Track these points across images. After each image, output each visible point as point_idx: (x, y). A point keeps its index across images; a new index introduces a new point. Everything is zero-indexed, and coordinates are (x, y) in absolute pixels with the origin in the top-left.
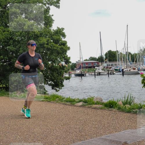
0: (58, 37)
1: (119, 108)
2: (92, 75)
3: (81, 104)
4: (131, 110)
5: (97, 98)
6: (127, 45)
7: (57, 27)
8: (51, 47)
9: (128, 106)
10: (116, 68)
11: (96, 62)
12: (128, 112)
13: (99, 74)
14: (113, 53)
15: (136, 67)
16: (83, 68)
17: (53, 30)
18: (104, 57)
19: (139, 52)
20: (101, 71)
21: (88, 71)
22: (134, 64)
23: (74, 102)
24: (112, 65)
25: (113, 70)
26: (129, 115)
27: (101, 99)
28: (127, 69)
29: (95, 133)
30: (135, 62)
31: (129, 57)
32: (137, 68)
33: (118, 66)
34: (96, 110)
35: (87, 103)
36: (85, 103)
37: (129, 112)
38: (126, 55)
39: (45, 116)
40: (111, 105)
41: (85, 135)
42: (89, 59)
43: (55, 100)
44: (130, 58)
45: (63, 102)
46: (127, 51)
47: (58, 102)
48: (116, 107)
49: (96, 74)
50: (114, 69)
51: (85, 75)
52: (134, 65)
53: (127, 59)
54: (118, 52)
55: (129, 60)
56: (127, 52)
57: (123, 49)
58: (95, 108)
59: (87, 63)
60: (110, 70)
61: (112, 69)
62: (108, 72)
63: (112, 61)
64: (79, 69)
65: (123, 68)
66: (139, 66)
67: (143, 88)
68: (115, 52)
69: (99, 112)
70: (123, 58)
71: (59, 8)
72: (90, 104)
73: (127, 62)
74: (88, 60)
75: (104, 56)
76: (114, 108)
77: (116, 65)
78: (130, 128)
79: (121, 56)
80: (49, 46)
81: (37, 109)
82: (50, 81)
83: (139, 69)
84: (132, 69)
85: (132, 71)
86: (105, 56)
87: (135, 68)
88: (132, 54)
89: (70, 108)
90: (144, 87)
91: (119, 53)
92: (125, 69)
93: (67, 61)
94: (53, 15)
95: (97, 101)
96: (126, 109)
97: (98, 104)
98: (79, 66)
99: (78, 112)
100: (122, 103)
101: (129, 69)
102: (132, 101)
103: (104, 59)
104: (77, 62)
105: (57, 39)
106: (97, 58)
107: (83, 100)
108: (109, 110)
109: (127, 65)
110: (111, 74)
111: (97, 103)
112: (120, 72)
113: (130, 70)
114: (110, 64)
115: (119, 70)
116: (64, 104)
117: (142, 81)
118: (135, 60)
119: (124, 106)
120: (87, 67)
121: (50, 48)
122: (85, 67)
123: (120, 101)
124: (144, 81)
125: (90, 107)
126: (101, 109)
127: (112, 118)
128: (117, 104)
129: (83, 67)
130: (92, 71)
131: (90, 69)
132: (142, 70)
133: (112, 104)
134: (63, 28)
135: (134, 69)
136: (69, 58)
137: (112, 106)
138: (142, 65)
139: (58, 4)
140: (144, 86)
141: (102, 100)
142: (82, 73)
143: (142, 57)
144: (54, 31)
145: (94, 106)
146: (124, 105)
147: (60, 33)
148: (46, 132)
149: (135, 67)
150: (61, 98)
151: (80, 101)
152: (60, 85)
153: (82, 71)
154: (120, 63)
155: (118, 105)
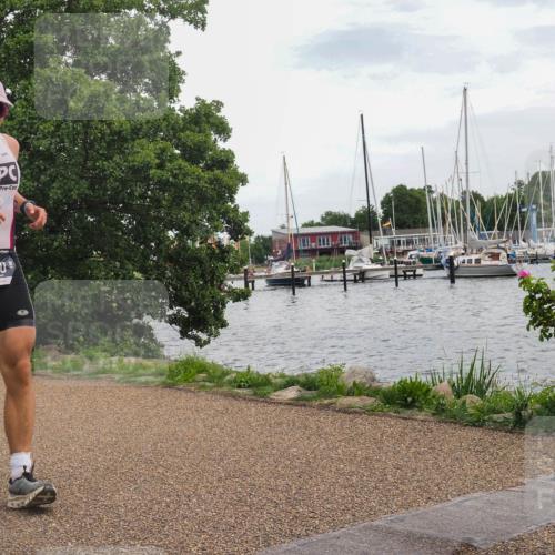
0: (200, 137)
1: (440, 410)
2: (332, 281)
3: (292, 393)
4: (486, 418)
5: (353, 372)
6: (467, 164)
7: (198, 99)
8: (175, 176)
9: (472, 400)
10: (425, 254)
11: (350, 233)
12: (474, 426)
13: (362, 277)
14: (411, 196)
15: (503, 249)
16: (297, 256)
17: (180, 110)
18: (380, 212)
19: (512, 192)
20: (367, 265)
21: (317, 268)
22: (494, 238)
23: (268, 389)
24: (409, 242)
25: (414, 263)
26: (476, 433)
27: (369, 375)
28: (466, 258)
29: (350, 506)
30: (495, 231)
31: (473, 212)
32: (504, 254)
33: (432, 245)
34: (351, 416)
35: (319, 389)
36: (309, 389)
37: (477, 423)
38: (464, 201)
39: (155, 444)
40: (407, 398)
41: (311, 515)
42: (323, 219)
43: (194, 381)
44: (478, 213)
45: (225, 389)
46: (464, 188)
47: (204, 387)
48: (428, 403)
49: (350, 276)
50: (418, 256)
51: (306, 282)
52: (492, 240)
53: (465, 219)
54: (431, 192)
55: (472, 221)
56: (464, 193)
57: (451, 179)
58: (346, 411)
59: (313, 236)
60: (402, 263)
61: (411, 257)
62: (396, 268)
63: (409, 227)
64: (283, 259)
65: (452, 254)
66: (513, 246)
67: (528, 329)
68: (421, 192)
69: (364, 424)
70: (453, 217)
71: (203, 29)
72: (327, 395)
73: (465, 231)
74: (319, 225)
75: (379, 206)
76: (421, 409)
77: (423, 240)
78: (481, 488)
79: (442, 208)
80: (167, 175)
81: (126, 414)
82: (171, 308)
83: (514, 256)
84: (487, 257)
85: (488, 263)
86: (382, 208)
87: (496, 251)
88: (486, 200)
89: (253, 409)
90: (531, 327)
91: (434, 196)
92: (461, 258)
93: (238, 228)
94: (179, 53)
95: (355, 384)
96: (466, 410)
97: (359, 395)
98: (285, 246)
99: (280, 424)
100: (450, 389)
101: (474, 257)
102: (487, 381)
103: (379, 219)
104: (273, 232)
105: (195, 145)
106: (353, 216)
107: (302, 379)
108: (402, 415)
109: (465, 242)
110: (405, 277)
111: (357, 390)
112: (441, 267)
113: (478, 261)
114: (403, 237)
115: (438, 260)
116: (226, 395)
117: (525, 303)
118: (497, 223)
119: (459, 401)
120: (312, 252)
121: (171, 179)
122: (305, 251)
123: (441, 382)
124: (531, 303)
125: (327, 407)
126: (371, 411)
127: (413, 450)
128: (431, 394)
129: (298, 251)
130: (336, 266)
131: (324, 257)
132: (526, 261)
133: (410, 394)
134: (218, 102)
135: (495, 256)
136: (246, 214)
137: (414, 401)
138: (524, 240)
139: (200, 15)
140: (532, 323)
141: (373, 379)
142: (296, 276)
143: (524, 210)
144: (186, 112)
145: (344, 401)
146: (458, 396)
147: (208, 122)
148: (159, 503)
149: (499, 247)
150: (218, 374)
151: (291, 382)
152: (211, 320)
153: (296, 265)
154: (440, 236)
155: (434, 397)
